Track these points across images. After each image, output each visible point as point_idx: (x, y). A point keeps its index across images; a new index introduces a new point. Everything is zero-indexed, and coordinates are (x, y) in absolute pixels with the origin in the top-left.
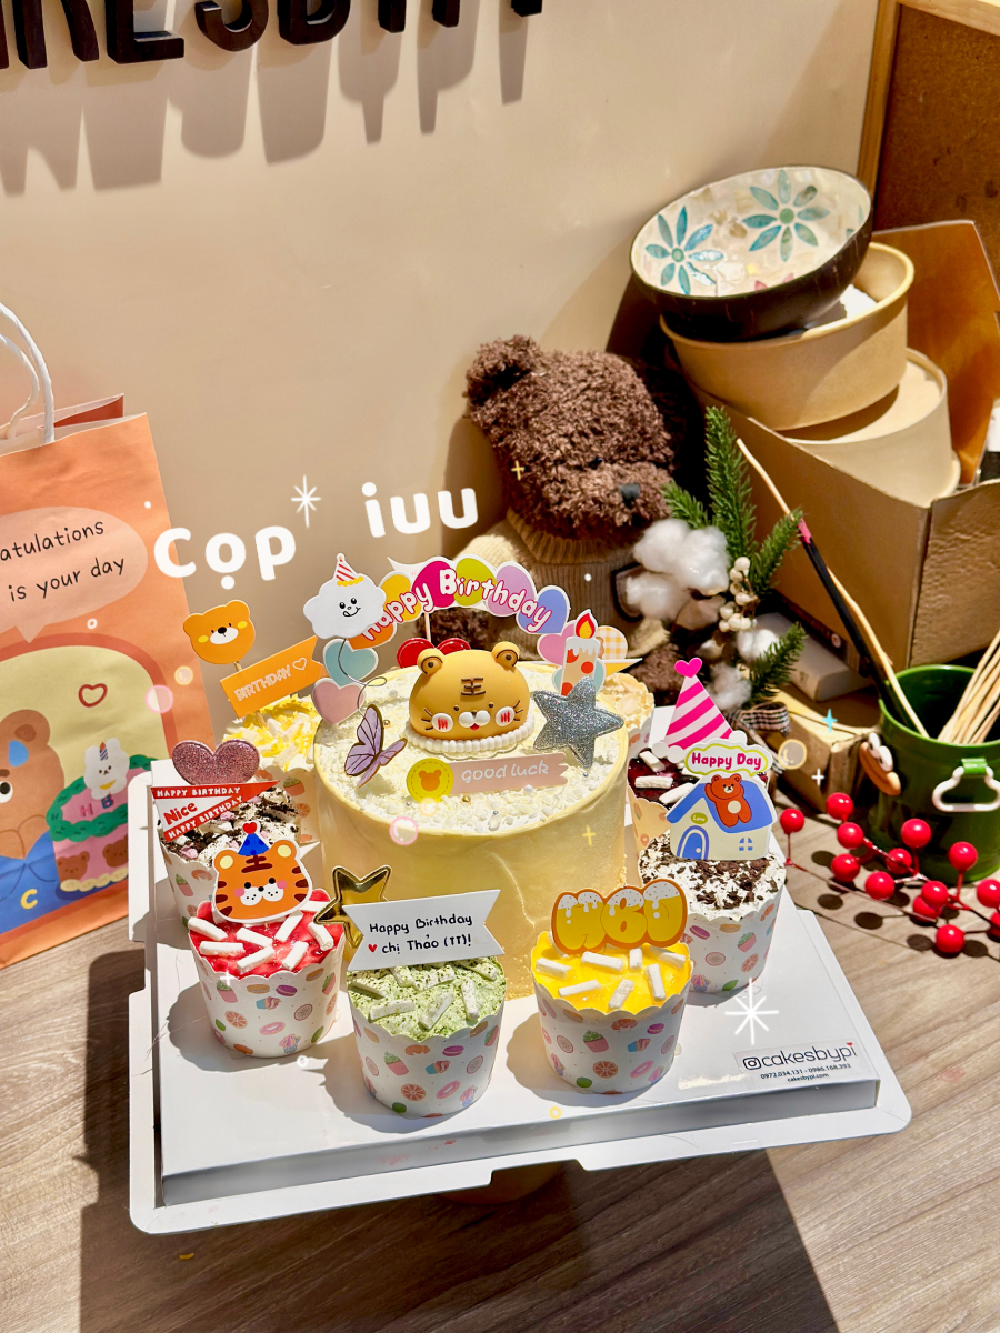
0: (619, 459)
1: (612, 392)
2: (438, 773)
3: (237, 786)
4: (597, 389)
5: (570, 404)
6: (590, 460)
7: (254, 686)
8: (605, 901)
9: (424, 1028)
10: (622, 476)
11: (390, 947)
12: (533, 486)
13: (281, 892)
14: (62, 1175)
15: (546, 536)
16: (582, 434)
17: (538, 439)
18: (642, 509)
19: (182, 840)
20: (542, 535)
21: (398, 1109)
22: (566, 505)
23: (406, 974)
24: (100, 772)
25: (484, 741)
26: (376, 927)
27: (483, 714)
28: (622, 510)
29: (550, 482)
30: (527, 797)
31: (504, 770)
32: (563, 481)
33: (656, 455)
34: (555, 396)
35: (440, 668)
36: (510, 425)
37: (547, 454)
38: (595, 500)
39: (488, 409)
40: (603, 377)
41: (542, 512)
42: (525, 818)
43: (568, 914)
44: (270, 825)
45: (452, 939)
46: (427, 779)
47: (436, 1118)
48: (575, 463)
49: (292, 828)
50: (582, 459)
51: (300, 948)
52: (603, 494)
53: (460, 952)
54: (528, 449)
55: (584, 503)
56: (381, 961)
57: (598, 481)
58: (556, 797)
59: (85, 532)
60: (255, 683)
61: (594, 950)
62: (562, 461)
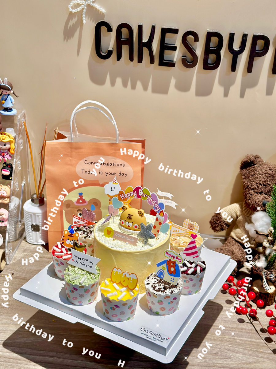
1: (273, 176)
2: (111, 231)
3: (88, 221)
4: (269, 174)
5: (260, 175)
6: (260, 192)
8: (122, 273)
10: (266, 198)
11: (76, 262)
16: (260, 184)
17: (249, 182)
26: (75, 256)
27: (131, 224)
30: (125, 245)
31: (124, 237)
32: (251, 195)
34: (258, 172)
35: (126, 210)
38: (255, 201)
40: (273, 171)
42: (121, 248)
45: (88, 266)
47: (73, 304)
48: (256, 191)
50: (258, 191)
52: (257, 201)
53: (89, 270)
55: (253, 202)
56: (74, 264)
57: (259, 197)
58: (131, 247)
59: (120, 165)
61: (117, 284)
62: (253, 189)
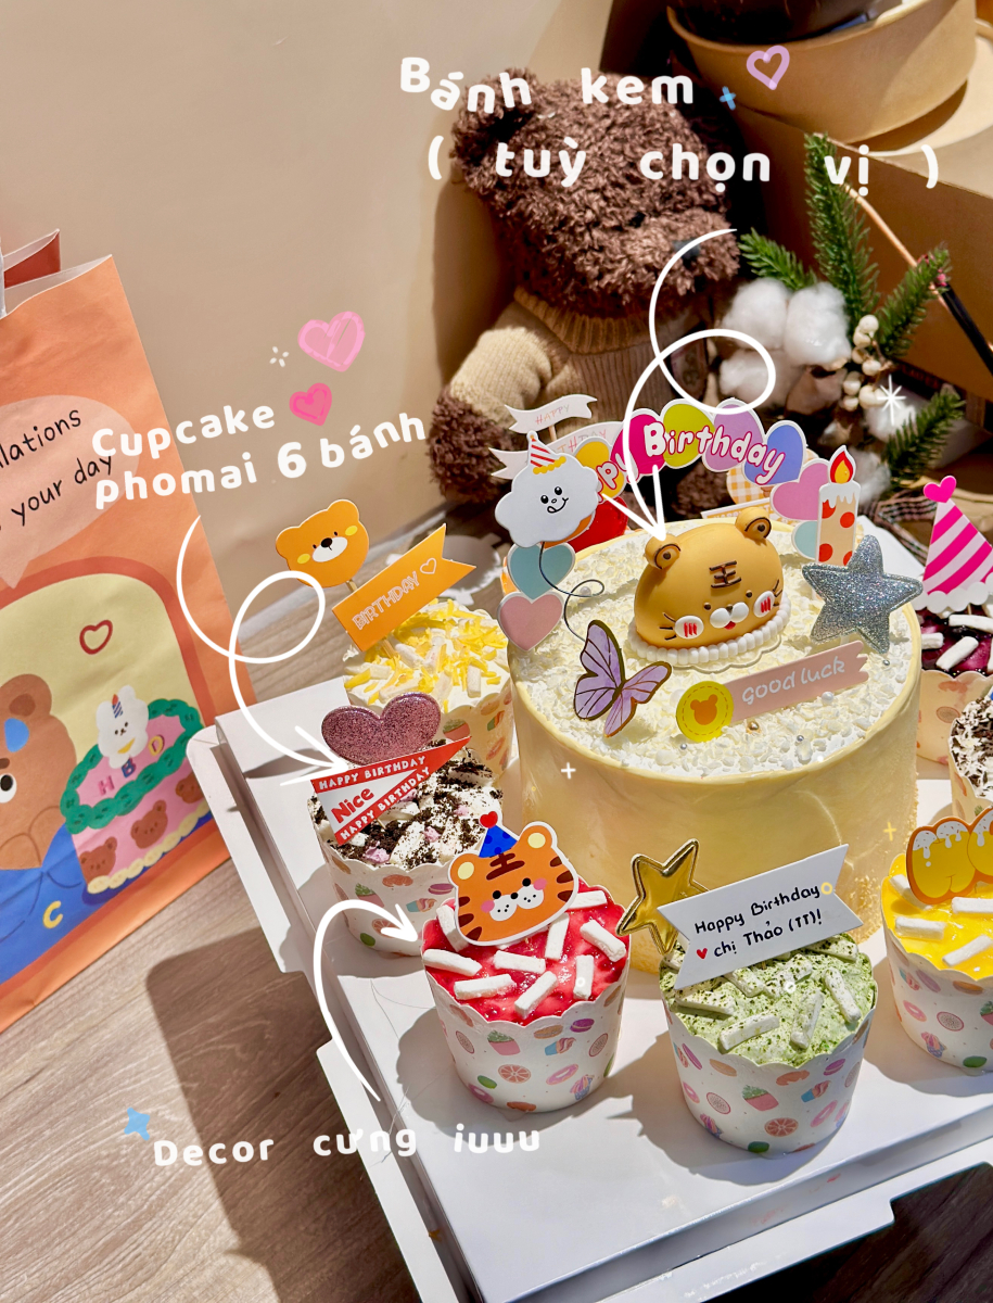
0: (664, 210)
1: (643, 126)
2: (713, 699)
3: (420, 755)
4: (625, 124)
5: (595, 148)
6: (630, 216)
7: (375, 607)
8: (970, 829)
9: (800, 1048)
10: (674, 232)
11: (724, 948)
12: (561, 260)
13: (540, 894)
14: (218, 1280)
15: (579, 319)
16: (616, 185)
17: (562, 201)
18: (707, 270)
19: (360, 839)
20: (574, 319)
21: (757, 1149)
22: (607, 278)
23: (753, 979)
24: (116, 732)
25: (742, 640)
26: (703, 926)
27: (740, 607)
28: (683, 275)
29: (583, 252)
30: (828, 708)
31: (792, 678)
32: (601, 249)
33: (705, 197)
35: (678, 557)
36: (520, 187)
37: (576, 217)
38: (649, 267)
39: (485, 169)
40: (627, 108)
41: (576, 290)
42: (839, 737)
43: (927, 854)
44: (464, 795)
45: (798, 919)
46: (702, 710)
47: (808, 1151)
48: (613, 223)
49: (492, 793)
50: (620, 217)
51: (586, 965)
52: (657, 259)
53: (810, 935)
54: (550, 214)
55: (634, 272)
56: (714, 967)
57: (646, 242)
58: (864, 701)
59: (59, 427)
60: (377, 603)
61: (967, 893)
62: (596, 223)
